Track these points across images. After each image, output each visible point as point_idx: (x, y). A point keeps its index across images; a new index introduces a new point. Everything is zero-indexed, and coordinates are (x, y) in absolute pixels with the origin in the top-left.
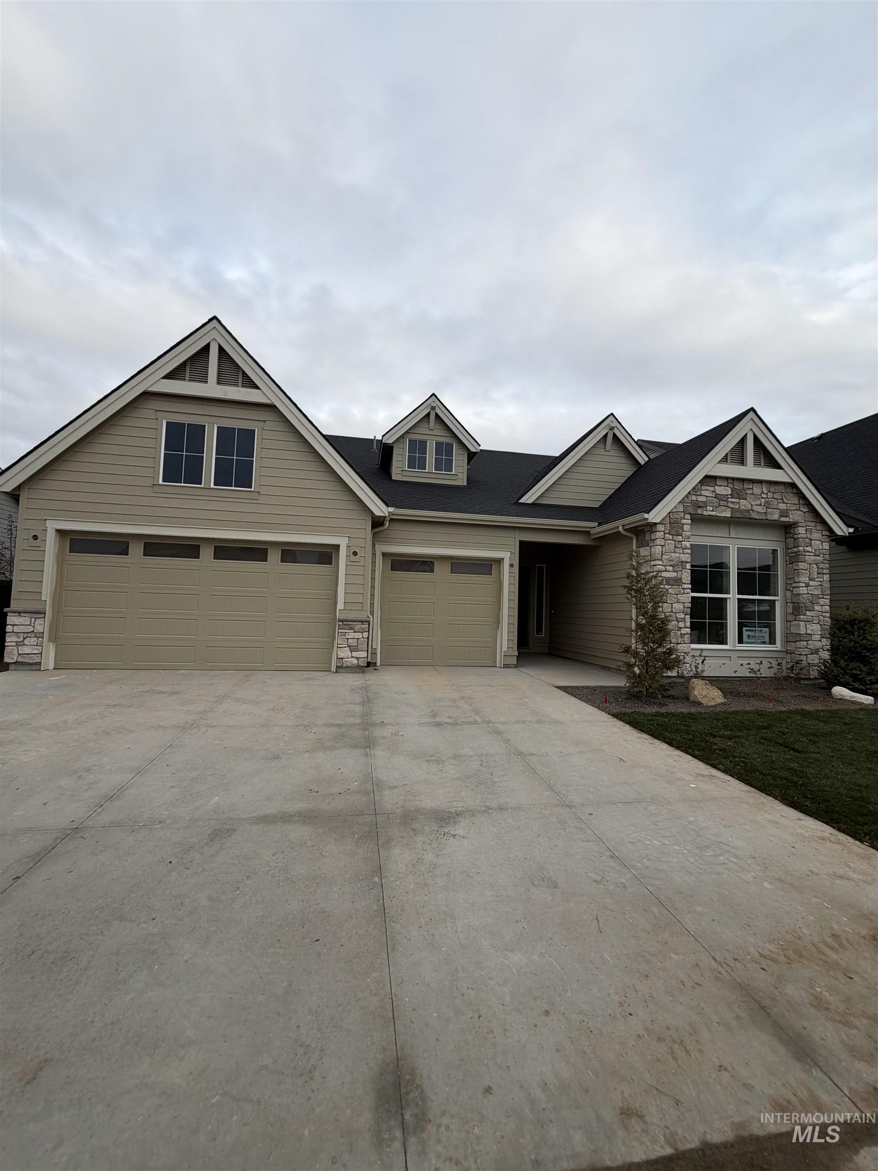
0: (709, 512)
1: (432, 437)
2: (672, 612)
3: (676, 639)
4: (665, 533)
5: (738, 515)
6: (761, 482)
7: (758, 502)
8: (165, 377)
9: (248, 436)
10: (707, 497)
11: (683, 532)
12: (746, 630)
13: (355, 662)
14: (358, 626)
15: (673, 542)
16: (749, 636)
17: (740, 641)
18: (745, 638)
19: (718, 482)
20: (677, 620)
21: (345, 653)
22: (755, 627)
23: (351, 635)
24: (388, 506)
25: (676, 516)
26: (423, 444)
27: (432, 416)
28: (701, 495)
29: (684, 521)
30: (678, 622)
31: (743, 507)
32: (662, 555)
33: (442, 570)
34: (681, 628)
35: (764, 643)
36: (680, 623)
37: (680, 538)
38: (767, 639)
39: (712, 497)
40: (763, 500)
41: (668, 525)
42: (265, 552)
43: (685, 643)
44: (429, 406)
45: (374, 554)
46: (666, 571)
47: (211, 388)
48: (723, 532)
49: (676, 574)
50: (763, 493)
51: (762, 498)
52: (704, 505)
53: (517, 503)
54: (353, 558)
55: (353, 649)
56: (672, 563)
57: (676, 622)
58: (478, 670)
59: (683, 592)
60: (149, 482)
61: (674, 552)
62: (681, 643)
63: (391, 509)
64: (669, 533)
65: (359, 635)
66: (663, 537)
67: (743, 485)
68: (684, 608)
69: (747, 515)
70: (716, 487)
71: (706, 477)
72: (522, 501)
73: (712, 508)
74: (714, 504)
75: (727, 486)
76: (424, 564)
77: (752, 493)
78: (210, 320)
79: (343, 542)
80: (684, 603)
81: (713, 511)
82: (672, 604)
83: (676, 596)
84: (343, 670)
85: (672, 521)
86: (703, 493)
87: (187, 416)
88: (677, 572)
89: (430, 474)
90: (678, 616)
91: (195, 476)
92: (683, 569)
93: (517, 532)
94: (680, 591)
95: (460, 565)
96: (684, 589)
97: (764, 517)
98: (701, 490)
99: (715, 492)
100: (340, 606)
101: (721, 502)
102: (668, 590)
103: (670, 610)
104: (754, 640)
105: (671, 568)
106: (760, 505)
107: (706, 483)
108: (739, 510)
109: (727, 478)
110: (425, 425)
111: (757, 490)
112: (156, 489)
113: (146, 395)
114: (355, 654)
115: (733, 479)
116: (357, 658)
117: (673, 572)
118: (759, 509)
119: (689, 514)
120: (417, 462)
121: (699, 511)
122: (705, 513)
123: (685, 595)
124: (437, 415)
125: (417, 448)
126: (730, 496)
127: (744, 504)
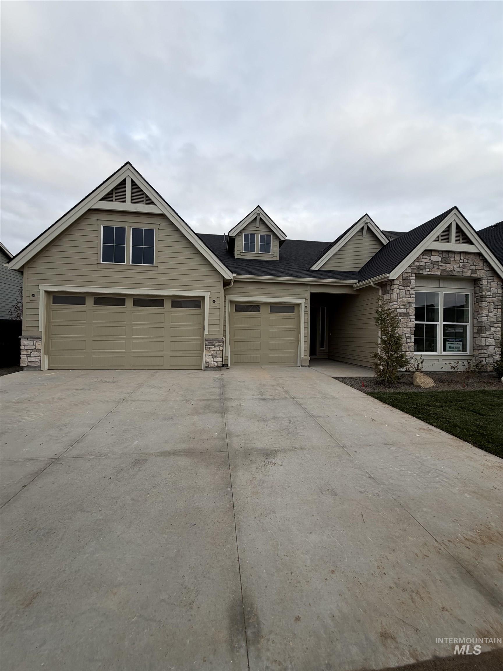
0: (427, 272)
1: (258, 232)
2: (403, 333)
3: (406, 349)
4: (399, 286)
5: (445, 273)
6: (460, 253)
7: (458, 265)
8: (101, 200)
9: (150, 233)
10: (426, 263)
11: (411, 285)
12: (448, 343)
13: (216, 364)
14: (217, 344)
15: (404, 291)
16: (450, 347)
17: (445, 350)
18: (447, 348)
19: (433, 254)
20: (406, 338)
21: (210, 359)
22: (454, 341)
23: (213, 348)
24: (232, 273)
25: (406, 275)
26: (253, 236)
27: (258, 219)
28: (422, 262)
29: (411, 278)
30: (407, 339)
31: (448, 269)
32: (397, 298)
33: (265, 311)
34: (409, 342)
35: (459, 351)
36: (408, 339)
37: (409, 288)
38: (461, 348)
39: (429, 263)
40: (461, 264)
41: (402, 281)
42: (163, 301)
43: (410, 351)
44: (256, 214)
45: (225, 302)
46: (400, 308)
47: (128, 206)
48: (435, 284)
49: (406, 310)
50: (461, 259)
51: (460, 263)
52: (424, 268)
53: (309, 270)
54: (213, 304)
55: (214, 357)
56: (403, 303)
57: (406, 339)
58: (288, 369)
59: (410, 321)
60: (95, 262)
61: (405, 297)
62: (408, 352)
63: (235, 275)
64: (402, 286)
65: (217, 349)
66: (398, 288)
67: (449, 255)
68: (410, 330)
69: (451, 273)
70: (432, 257)
71: (426, 250)
72: (312, 269)
73: (429, 270)
74: (430, 267)
75: (438, 256)
76: (255, 307)
77: (454, 260)
78: (126, 164)
79: (207, 295)
80: (410, 327)
81: (429, 271)
82: (403, 328)
83: (405, 323)
84: (209, 369)
85: (404, 278)
86: (423, 260)
87: (115, 222)
88: (406, 309)
89: (257, 254)
90: (406, 335)
91: (121, 259)
92: (410, 307)
93: (309, 287)
94: (408, 320)
95: (275, 307)
96: (410, 319)
97: (461, 275)
98: (422, 259)
99: (431, 259)
100: (206, 332)
101: (435, 266)
102: (400, 320)
103: (402, 332)
104: (453, 349)
105: (403, 307)
106: (459, 267)
107: (425, 254)
108: (445, 270)
109: (438, 251)
110: (253, 225)
111: (457, 258)
112: (99, 266)
113: (91, 211)
114: (215, 360)
115: (442, 251)
116: (217, 362)
117: (404, 309)
118: (458, 269)
119: (415, 273)
120: (249, 247)
121: (421, 272)
122: (424, 273)
123: (411, 323)
124: (261, 219)
125: (249, 239)
126: (440, 262)
127: (449, 267)
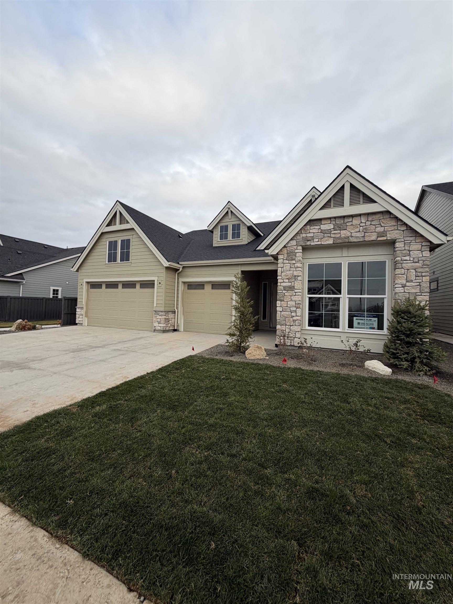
0: (316, 242)
1: (230, 222)
2: (287, 306)
3: (290, 323)
4: (283, 260)
5: (340, 241)
6: (360, 215)
7: (357, 230)
8: (107, 226)
9: (128, 241)
10: (314, 233)
11: (296, 258)
12: (356, 319)
13: (159, 328)
14: (161, 313)
15: (289, 264)
16: (359, 323)
17: (351, 325)
18: (355, 324)
19: (323, 222)
20: (290, 312)
21: (156, 324)
22: (365, 317)
23: (158, 317)
24: (168, 261)
25: (291, 248)
28: (310, 233)
29: (296, 251)
30: (291, 313)
31: (343, 236)
32: (282, 273)
33: (208, 288)
34: (294, 316)
35: (374, 328)
36: (292, 313)
37: (294, 262)
38: (376, 325)
39: (318, 232)
40: (361, 228)
41: (286, 255)
43: (296, 326)
45: (178, 283)
46: (284, 282)
47: (117, 227)
49: (290, 283)
50: (361, 222)
51: (360, 226)
52: (313, 238)
53: (255, 250)
54: (159, 285)
55: (159, 323)
56: (287, 277)
57: (290, 313)
59: (294, 294)
60: (104, 263)
61: (290, 271)
62: (293, 326)
64: (286, 260)
65: (160, 317)
66: (282, 262)
67: (344, 220)
68: (296, 304)
69: (347, 240)
70: (321, 226)
71: (310, 221)
72: (258, 249)
73: (318, 240)
74: (319, 237)
75: (330, 223)
76: (200, 286)
77: (352, 225)
78: (116, 202)
79: (155, 279)
80: (295, 301)
81: (318, 241)
82: (287, 302)
83: (290, 297)
84: (156, 331)
85: (288, 252)
86: (311, 231)
87: (112, 238)
88: (291, 282)
89: (230, 241)
90: (291, 309)
91: (115, 260)
92: (295, 280)
94: (293, 294)
95: (216, 286)
96: (296, 292)
97: (362, 240)
98: (310, 229)
99: (320, 229)
100: (155, 305)
101: (325, 235)
102: (284, 293)
103: (286, 306)
104: (363, 327)
105: (287, 280)
106: (359, 231)
107: (313, 224)
108: (340, 238)
109: (330, 218)
110: (227, 217)
111: (356, 221)
112: (107, 265)
113: (102, 234)
114: (160, 325)
115: (335, 218)
116: (160, 327)
117: (289, 282)
118: (358, 235)
119: (301, 246)
120: (224, 236)
121: (308, 243)
122: (312, 244)
123: (296, 296)
124: (231, 212)
125: (224, 229)
126: (333, 230)
127: (344, 233)
